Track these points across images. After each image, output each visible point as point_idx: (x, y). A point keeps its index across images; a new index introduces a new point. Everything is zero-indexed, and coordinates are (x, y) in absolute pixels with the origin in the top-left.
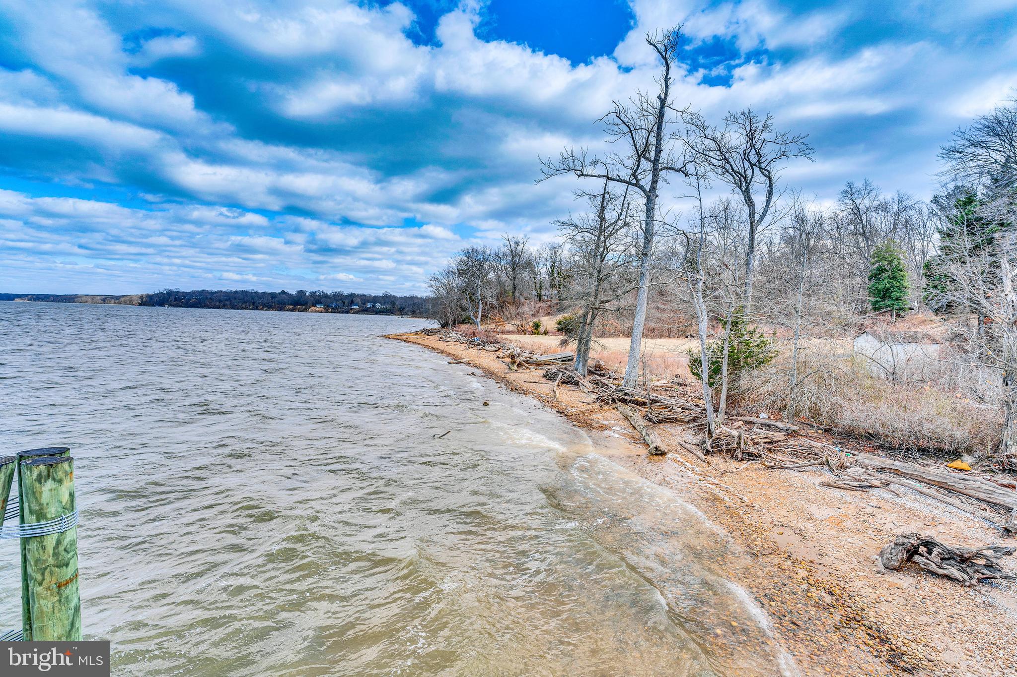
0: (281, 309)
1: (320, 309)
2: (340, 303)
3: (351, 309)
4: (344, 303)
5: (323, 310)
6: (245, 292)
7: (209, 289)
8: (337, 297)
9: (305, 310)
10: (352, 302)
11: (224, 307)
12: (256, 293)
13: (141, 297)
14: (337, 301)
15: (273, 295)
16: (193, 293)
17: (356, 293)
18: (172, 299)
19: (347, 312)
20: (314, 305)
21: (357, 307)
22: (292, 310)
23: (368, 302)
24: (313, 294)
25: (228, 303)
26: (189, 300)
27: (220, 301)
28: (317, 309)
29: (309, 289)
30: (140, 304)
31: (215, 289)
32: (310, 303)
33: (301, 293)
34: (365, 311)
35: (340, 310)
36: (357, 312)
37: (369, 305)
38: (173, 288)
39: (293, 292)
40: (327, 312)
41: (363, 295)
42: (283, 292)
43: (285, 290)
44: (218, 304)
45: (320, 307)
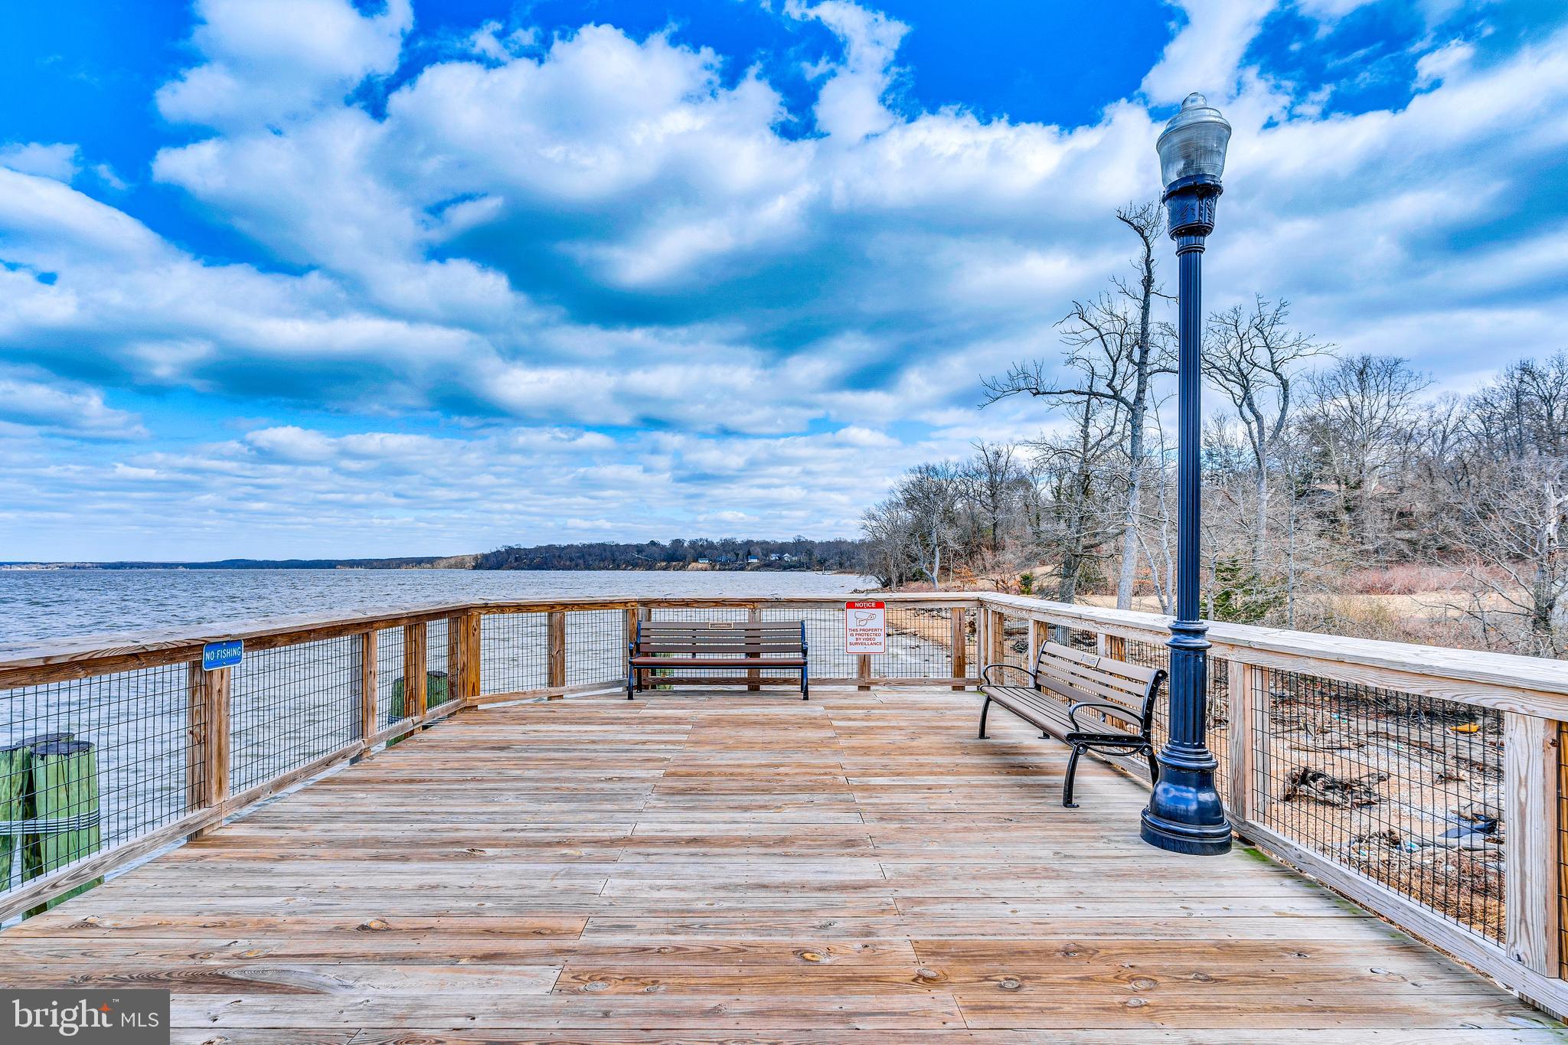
0: (650, 568)
1: (704, 566)
2: (731, 556)
3: (748, 564)
4: (737, 555)
5: (708, 566)
6: (603, 545)
7: (556, 543)
8: (728, 546)
9: (683, 568)
10: (749, 554)
11: (576, 567)
12: (617, 545)
13: (476, 558)
14: (727, 552)
15: (639, 549)
16: (538, 549)
17: (755, 539)
18: (512, 559)
19: (742, 569)
20: (696, 561)
21: (755, 561)
22: (665, 569)
23: (772, 551)
24: (693, 544)
25: (581, 561)
26: (532, 560)
27: (571, 560)
28: (700, 566)
29: (688, 537)
30: (475, 568)
31: (564, 544)
32: (689, 557)
33: (677, 543)
34: (768, 566)
35: (731, 566)
36: (757, 569)
37: (773, 557)
38: (513, 545)
39: (666, 542)
40: (713, 569)
41: (766, 543)
42: (653, 543)
43: (655, 540)
44: (568, 563)
45: (703, 563)
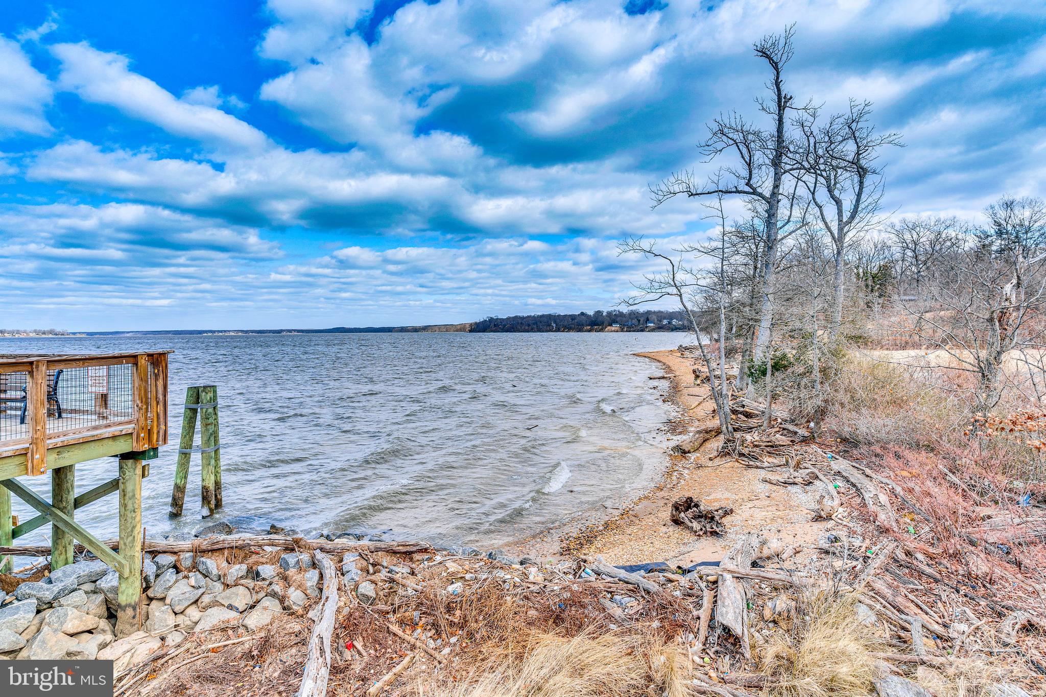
0: (580, 330)
1: (616, 328)
2: (635, 321)
3: (647, 327)
4: (639, 321)
5: (619, 329)
6: (550, 315)
7: (520, 315)
8: (634, 315)
9: (602, 330)
10: (647, 320)
11: (532, 330)
12: (559, 316)
13: (471, 325)
14: (632, 319)
15: (573, 317)
16: (509, 318)
17: (653, 310)
18: (492, 325)
19: (642, 331)
20: (611, 325)
21: (652, 325)
22: (590, 331)
23: (665, 318)
24: (609, 314)
25: (535, 326)
26: (504, 326)
27: (529, 325)
28: (613, 329)
29: (605, 309)
30: (470, 331)
31: (525, 315)
32: (606, 323)
33: (599, 313)
34: (660, 328)
35: (635, 329)
36: (653, 330)
37: (665, 322)
38: (493, 316)
39: (591, 313)
40: (622, 331)
41: (660, 312)
42: (582, 314)
43: (584, 311)
44: (527, 328)
45: (616, 327)
